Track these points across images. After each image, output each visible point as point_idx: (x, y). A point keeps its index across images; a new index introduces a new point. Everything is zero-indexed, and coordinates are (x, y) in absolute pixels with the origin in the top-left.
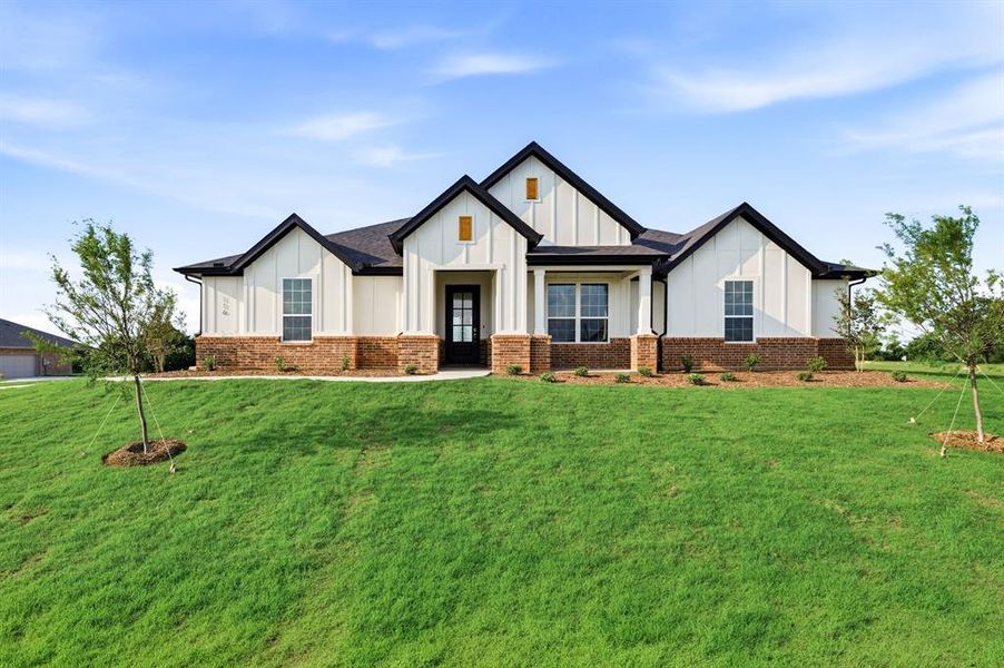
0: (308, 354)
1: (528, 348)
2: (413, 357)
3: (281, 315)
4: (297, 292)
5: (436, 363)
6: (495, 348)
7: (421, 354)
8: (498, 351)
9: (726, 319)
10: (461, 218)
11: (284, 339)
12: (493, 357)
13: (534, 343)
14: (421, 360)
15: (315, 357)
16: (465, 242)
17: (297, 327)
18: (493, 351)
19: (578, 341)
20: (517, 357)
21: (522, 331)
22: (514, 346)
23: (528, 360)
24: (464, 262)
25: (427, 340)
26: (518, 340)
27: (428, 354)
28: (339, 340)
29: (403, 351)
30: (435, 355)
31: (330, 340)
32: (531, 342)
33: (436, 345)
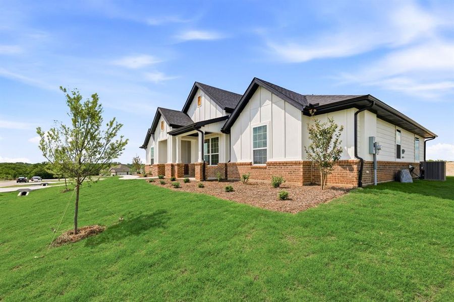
9: (254, 150)
19: (210, 164)
20: (169, 172)
27: (156, 170)
32: (172, 166)
33: (157, 167)
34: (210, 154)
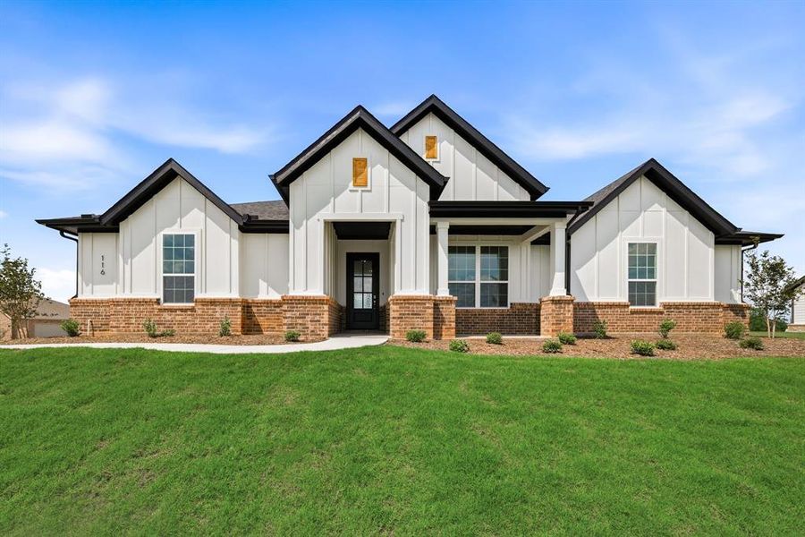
0: (189, 318)
1: (431, 311)
2: (300, 321)
3: (161, 275)
4: (179, 250)
5: (326, 328)
6: (394, 311)
7: (309, 318)
8: (396, 315)
10: (355, 160)
11: (165, 301)
12: (392, 322)
13: (436, 305)
14: (309, 324)
15: (197, 321)
16: (360, 189)
17: (178, 288)
18: (392, 314)
19: (478, 306)
20: (417, 321)
21: (424, 291)
22: (416, 308)
23: (431, 325)
24: (358, 212)
25: (320, 301)
26: (420, 301)
27: (317, 318)
28: (224, 303)
29: (288, 314)
30: (326, 318)
31: (213, 302)
32: (434, 304)
33: (326, 307)
34: (478, 282)
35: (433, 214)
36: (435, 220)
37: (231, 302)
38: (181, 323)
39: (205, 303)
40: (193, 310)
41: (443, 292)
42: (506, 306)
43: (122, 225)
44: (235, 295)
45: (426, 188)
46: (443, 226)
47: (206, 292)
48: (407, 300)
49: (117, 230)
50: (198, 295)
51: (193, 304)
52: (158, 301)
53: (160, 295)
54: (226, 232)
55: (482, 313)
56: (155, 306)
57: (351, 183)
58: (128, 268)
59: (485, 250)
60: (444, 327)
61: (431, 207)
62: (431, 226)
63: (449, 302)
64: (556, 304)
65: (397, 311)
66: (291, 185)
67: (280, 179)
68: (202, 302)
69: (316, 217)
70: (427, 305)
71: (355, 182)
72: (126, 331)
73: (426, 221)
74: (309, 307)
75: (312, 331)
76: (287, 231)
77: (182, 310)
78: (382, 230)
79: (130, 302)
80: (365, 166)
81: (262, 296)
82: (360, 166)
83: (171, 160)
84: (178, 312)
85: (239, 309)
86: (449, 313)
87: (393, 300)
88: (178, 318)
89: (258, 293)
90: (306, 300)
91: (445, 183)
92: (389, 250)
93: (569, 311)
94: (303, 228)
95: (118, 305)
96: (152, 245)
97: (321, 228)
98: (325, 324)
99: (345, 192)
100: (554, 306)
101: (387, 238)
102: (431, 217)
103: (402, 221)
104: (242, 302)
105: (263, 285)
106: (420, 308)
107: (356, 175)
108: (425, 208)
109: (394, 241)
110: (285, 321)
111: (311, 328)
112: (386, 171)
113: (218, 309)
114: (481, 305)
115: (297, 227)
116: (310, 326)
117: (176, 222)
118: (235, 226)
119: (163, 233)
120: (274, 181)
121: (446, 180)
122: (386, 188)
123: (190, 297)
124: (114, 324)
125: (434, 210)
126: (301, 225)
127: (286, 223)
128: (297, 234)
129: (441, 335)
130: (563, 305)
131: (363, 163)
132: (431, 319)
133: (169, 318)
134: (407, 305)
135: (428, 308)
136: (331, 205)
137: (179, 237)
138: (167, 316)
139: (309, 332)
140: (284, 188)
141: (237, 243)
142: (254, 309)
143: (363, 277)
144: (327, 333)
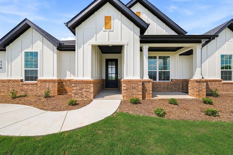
0: (35, 88)
1: (141, 86)
2: (80, 91)
3: (24, 69)
4: (31, 58)
5: (92, 95)
7: (84, 90)
8: (125, 88)
9: (221, 71)
10: (106, 17)
11: (25, 80)
13: (143, 83)
14: (84, 93)
15: (38, 89)
16: (108, 30)
17: (31, 75)
18: (123, 88)
20: (135, 91)
21: (138, 78)
22: (134, 85)
23: (141, 93)
24: (107, 41)
25: (87, 82)
26: (136, 82)
27: (88, 90)
28: (50, 81)
29: (74, 88)
30: (92, 90)
32: (142, 83)
33: (92, 85)
34: (158, 71)
35: (142, 42)
36: (142, 44)
37: (53, 81)
38: (31, 90)
39: (42, 81)
40: (36, 84)
41: (146, 78)
42: (169, 80)
43: (7, 48)
44: (55, 78)
45: (138, 30)
46: (146, 47)
47: (43, 77)
48: (130, 82)
49: (5, 50)
50: (39, 78)
51: (36, 82)
52: (22, 81)
53: (23, 78)
54: (52, 51)
55: (160, 84)
56: (20, 83)
57: (104, 27)
58: (10, 66)
59: (160, 58)
60: (147, 93)
61: (141, 38)
62: (140, 47)
63: (149, 82)
64: (198, 83)
65: (125, 87)
66: (76, 29)
67: (70, 25)
68: (40, 81)
69: (88, 43)
70: (139, 84)
71: (106, 27)
72: (7, 93)
73: (138, 45)
74: (84, 85)
75: (86, 96)
76: (74, 50)
77: (32, 84)
78: (118, 49)
79: (9, 81)
80: (110, 20)
81: (68, 78)
82: (108, 20)
83: (26, 19)
84: (30, 85)
85: (56, 84)
86: (149, 87)
87: (123, 82)
88: (30, 88)
89: (66, 77)
90: (82, 82)
91: (148, 26)
92: (121, 58)
93: (204, 86)
94: (82, 48)
95: (4, 82)
96: (20, 57)
97: (90, 48)
98: (92, 93)
99: (101, 32)
100: (197, 83)
101: (121, 53)
102: (140, 43)
103: (127, 45)
104: (58, 81)
105: (68, 73)
106: (136, 85)
107: (106, 24)
108: (138, 39)
109: (124, 54)
110: (73, 91)
111: (85, 95)
112: (120, 22)
113: (47, 84)
114: (159, 80)
115: (79, 48)
116: (85, 94)
117: (30, 46)
118: (55, 48)
119: (24, 51)
120: (67, 25)
121: (148, 25)
122: (120, 30)
123: (36, 78)
124: (2, 90)
125: (142, 39)
126: (81, 47)
127: (74, 47)
128: (79, 51)
129: (145, 97)
130: (201, 83)
131: (109, 18)
132: (141, 90)
133: (26, 88)
134: (130, 84)
135: (140, 85)
136: (95, 38)
137: (31, 53)
138: (25, 87)
139: (84, 97)
140: (73, 30)
141: (56, 55)
142: (64, 83)
143: (112, 68)
144: (92, 97)
